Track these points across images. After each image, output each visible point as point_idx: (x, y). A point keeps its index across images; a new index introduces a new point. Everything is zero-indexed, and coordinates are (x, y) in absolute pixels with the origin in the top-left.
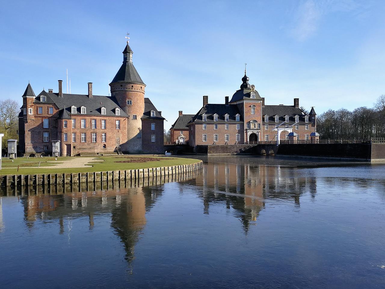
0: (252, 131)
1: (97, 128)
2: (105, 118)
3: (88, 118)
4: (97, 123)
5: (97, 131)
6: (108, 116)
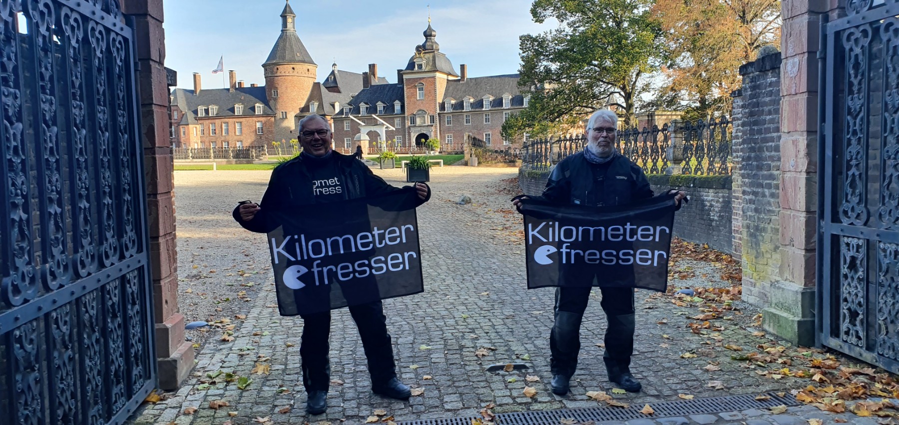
0: (419, 129)
1: (230, 133)
2: (241, 120)
3: (218, 122)
4: (230, 128)
5: (229, 138)
6: (244, 116)
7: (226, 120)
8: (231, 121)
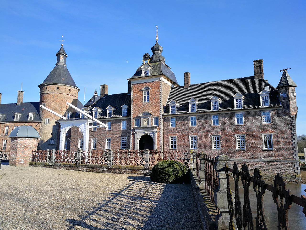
0: (143, 131)
2: (17, 124)
6: (20, 121)
7: (8, 124)
8: (10, 125)
